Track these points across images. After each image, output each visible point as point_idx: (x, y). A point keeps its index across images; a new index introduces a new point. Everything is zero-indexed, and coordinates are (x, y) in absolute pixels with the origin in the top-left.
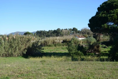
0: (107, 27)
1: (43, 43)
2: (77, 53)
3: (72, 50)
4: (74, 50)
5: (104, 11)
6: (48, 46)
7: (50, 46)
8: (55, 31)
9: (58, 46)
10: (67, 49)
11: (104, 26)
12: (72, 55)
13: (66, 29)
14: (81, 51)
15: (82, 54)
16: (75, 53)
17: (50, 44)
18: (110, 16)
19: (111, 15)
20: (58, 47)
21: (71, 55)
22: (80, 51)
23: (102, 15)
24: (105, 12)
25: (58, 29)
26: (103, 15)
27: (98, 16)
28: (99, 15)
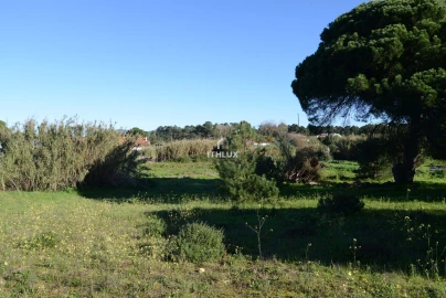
0: (367, 87)
1: (163, 153)
2: (252, 183)
3: (233, 173)
4: (243, 172)
5: (352, 33)
6: (174, 160)
7: (180, 160)
8: (199, 127)
9: (202, 160)
10: (217, 167)
11: (357, 82)
12: (233, 191)
13: (226, 124)
14: (268, 178)
15: (271, 189)
16: (245, 186)
17: (180, 155)
18: (378, 45)
19: (382, 40)
20: (200, 163)
21: (229, 194)
22: (264, 178)
23: (345, 44)
24: (356, 34)
25: (208, 124)
26: (352, 44)
27: (332, 50)
28: (337, 46)
